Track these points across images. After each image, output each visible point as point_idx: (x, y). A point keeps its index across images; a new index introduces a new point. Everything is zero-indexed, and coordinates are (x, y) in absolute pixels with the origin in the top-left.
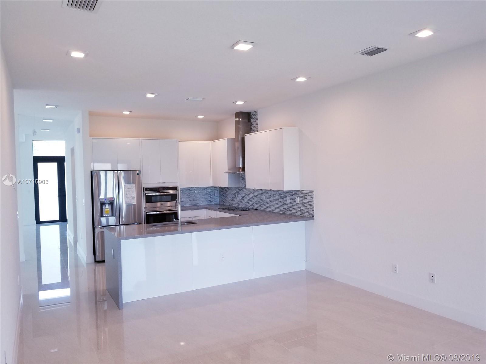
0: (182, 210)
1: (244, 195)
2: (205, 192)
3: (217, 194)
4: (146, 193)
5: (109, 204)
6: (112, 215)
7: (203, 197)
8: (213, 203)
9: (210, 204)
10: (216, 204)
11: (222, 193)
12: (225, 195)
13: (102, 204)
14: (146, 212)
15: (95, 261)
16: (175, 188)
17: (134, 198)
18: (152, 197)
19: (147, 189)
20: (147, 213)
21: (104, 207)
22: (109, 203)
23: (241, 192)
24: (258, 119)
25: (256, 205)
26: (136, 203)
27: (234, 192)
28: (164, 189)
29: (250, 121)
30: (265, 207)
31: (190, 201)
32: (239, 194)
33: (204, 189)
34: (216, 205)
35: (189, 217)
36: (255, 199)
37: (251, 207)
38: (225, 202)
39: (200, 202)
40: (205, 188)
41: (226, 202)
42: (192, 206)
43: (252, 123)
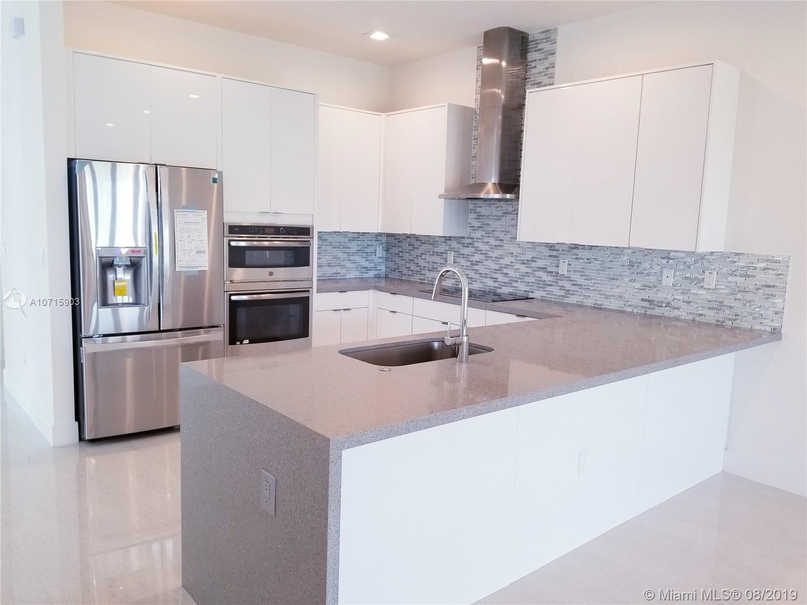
0: (319, 291)
1: (477, 257)
2: (354, 246)
3: (380, 252)
4: (230, 241)
5: (127, 266)
6: (137, 303)
7: (352, 258)
8: (371, 274)
9: (365, 275)
10: (377, 277)
11: (395, 250)
12: (407, 256)
13: (107, 266)
14: (231, 295)
15: (81, 439)
16: (305, 231)
17: (203, 252)
18: (248, 253)
19: (235, 230)
20: (233, 298)
21: (110, 276)
22: (128, 263)
23: (466, 251)
24: (558, 52)
25: (526, 286)
26: (207, 269)
27: (441, 248)
28: (277, 230)
29: (526, 59)
30: (562, 293)
31: (322, 266)
32: (459, 254)
33: (353, 239)
34: (376, 280)
35: (335, 310)
36: (523, 269)
37: (505, 290)
38: (405, 271)
39: (342, 271)
40: (355, 235)
41: (411, 273)
42: (325, 280)
43: (533, 64)
